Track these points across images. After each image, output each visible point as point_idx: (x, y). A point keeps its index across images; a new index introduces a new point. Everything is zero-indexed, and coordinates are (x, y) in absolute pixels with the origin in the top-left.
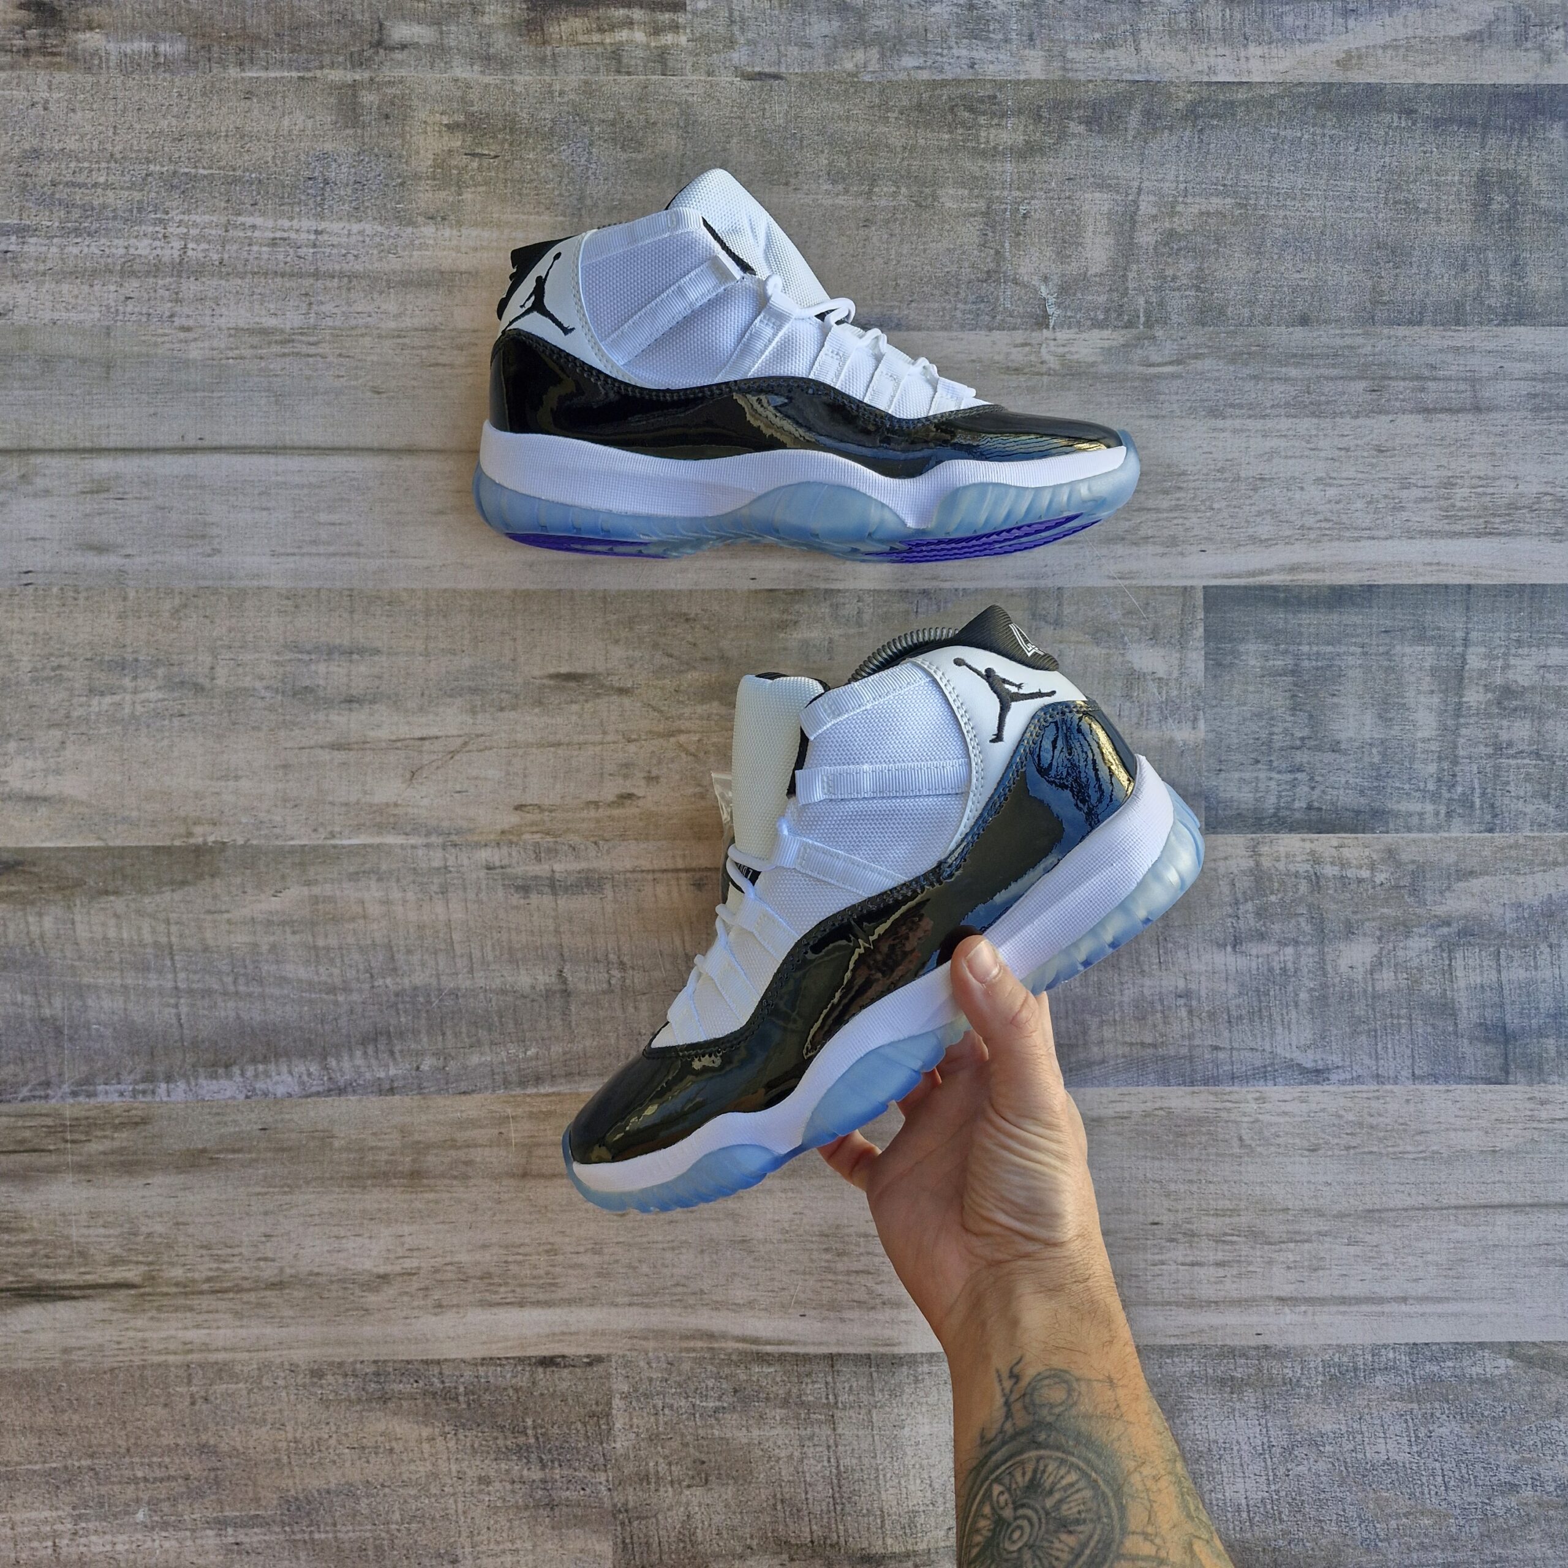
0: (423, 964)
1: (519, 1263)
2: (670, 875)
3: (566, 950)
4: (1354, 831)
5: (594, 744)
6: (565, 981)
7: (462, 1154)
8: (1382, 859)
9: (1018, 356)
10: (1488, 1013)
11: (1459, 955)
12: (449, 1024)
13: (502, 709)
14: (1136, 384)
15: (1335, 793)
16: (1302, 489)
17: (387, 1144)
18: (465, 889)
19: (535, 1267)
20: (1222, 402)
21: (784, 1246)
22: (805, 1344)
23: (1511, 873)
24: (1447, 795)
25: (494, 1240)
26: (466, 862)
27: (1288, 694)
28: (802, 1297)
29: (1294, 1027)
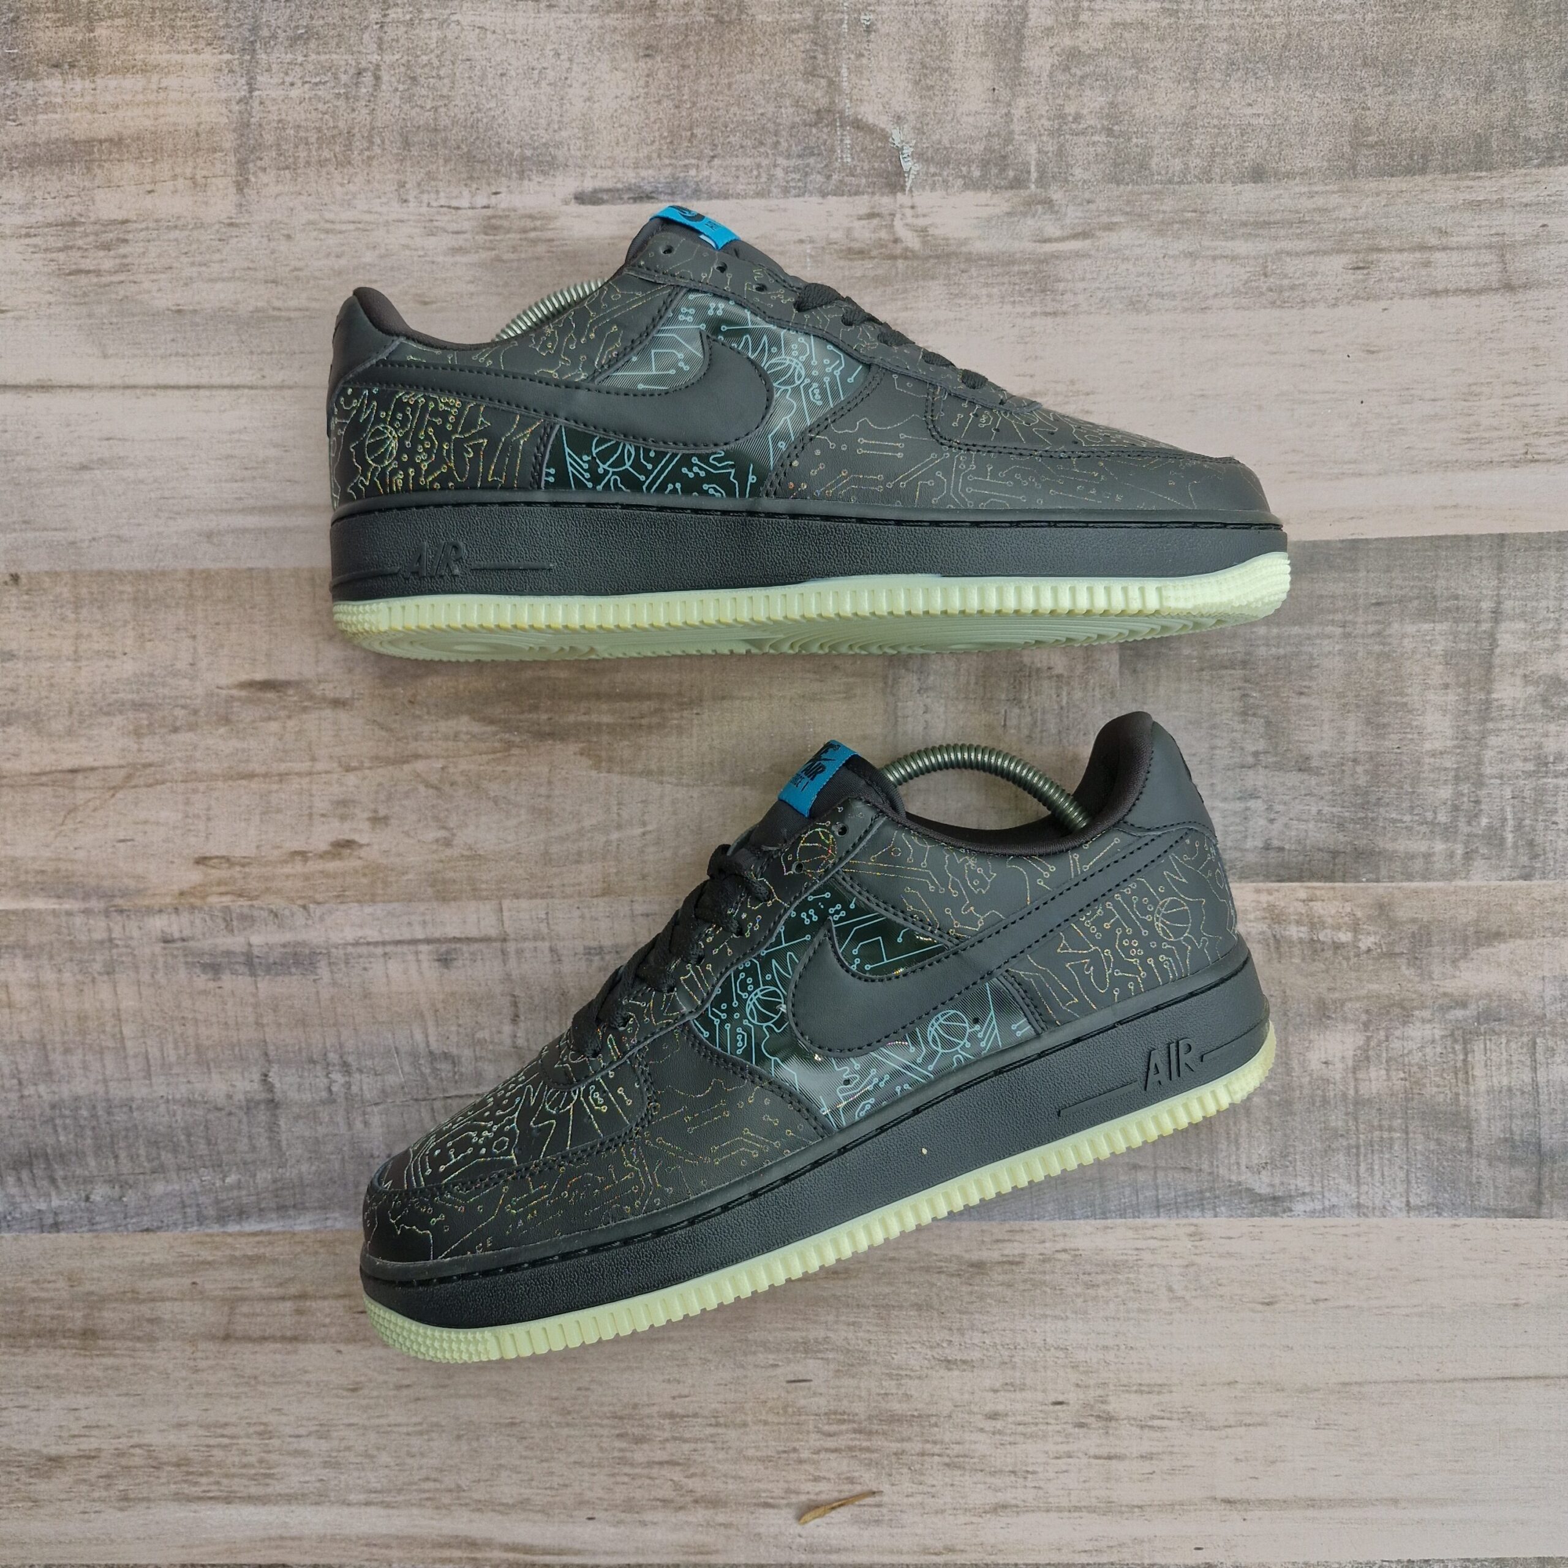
0: (85, 1067)
1: (224, 1447)
2: (405, 948)
3: (271, 1047)
4: (1330, 878)
5: (299, 774)
6: (270, 1088)
7: (145, 1310)
8: (1369, 917)
9: (864, 233)
10: (1517, 1125)
11: (1478, 1046)
12: (122, 1144)
13: (176, 730)
14: (1027, 268)
15: (1303, 826)
16: (1260, 408)
17: (51, 1294)
18: (136, 968)
19: (244, 1453)
20: (1145, 291)
21: (565, 1431)
22: (594, 1553)
23: (1555, 934)
24: (1466, 829)
25: (190, 1419)
26: (136, 933)
27: (1237, 693)
28: (588, 1495)
29: (1244, 1142)
